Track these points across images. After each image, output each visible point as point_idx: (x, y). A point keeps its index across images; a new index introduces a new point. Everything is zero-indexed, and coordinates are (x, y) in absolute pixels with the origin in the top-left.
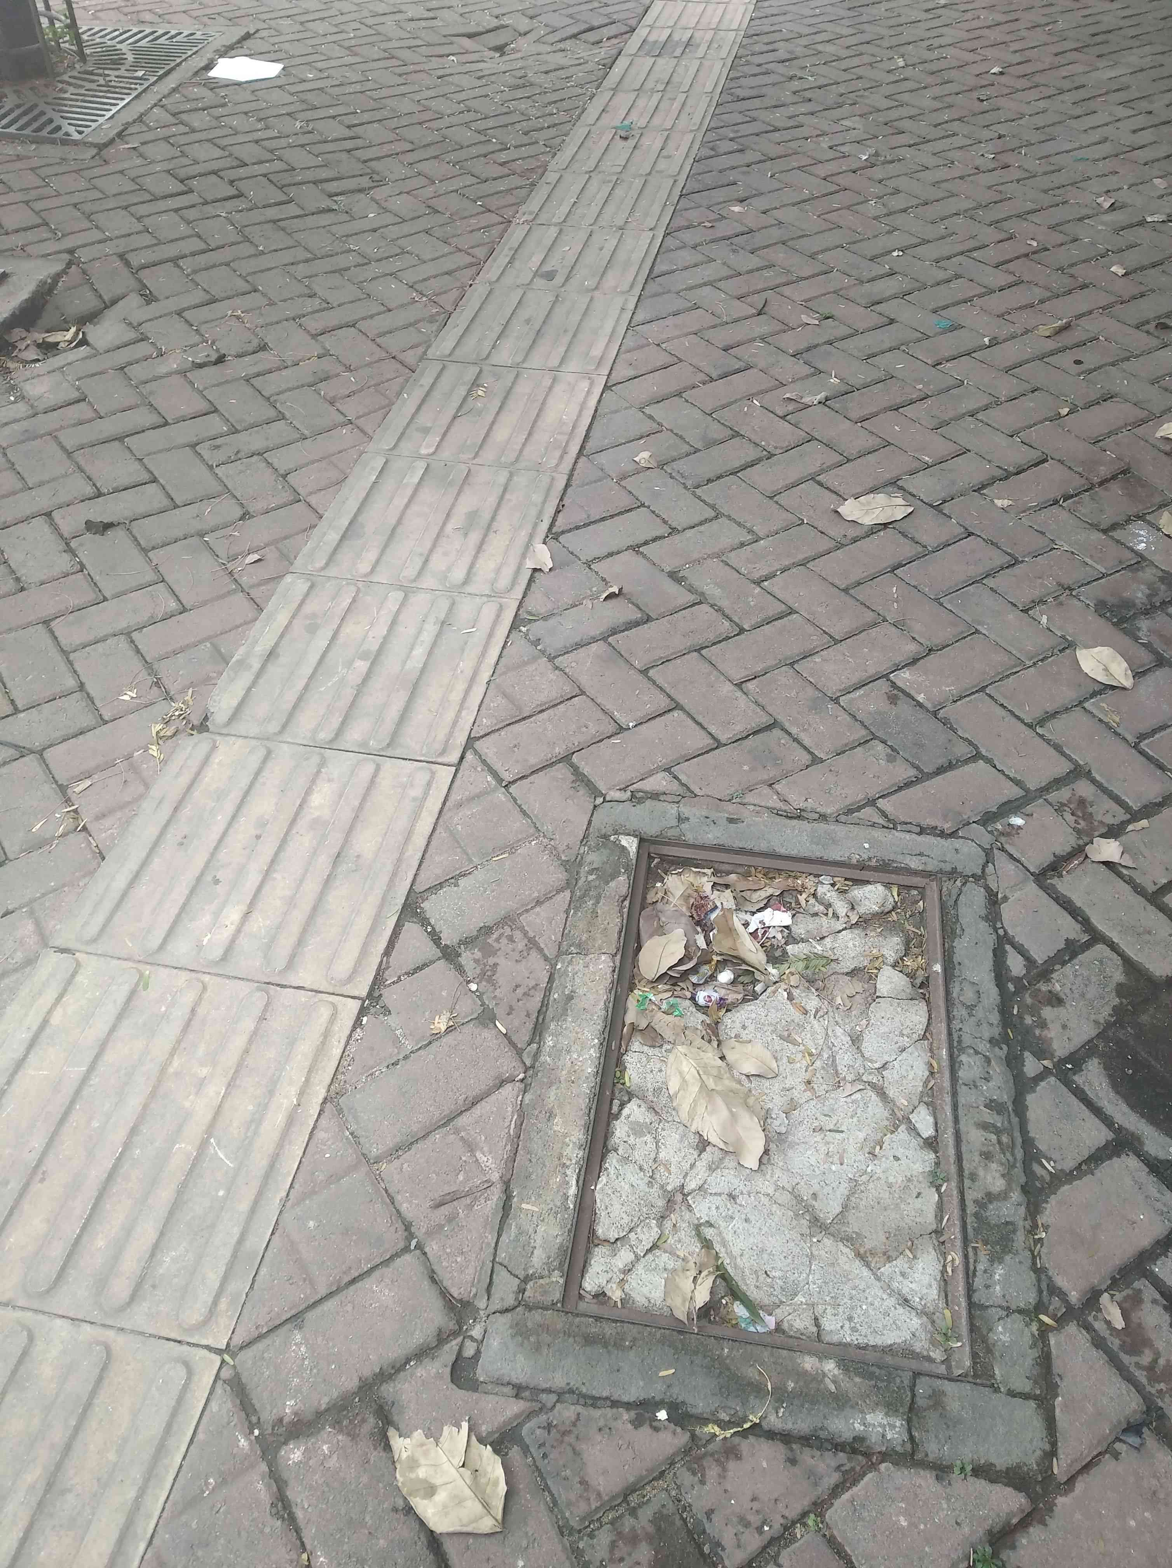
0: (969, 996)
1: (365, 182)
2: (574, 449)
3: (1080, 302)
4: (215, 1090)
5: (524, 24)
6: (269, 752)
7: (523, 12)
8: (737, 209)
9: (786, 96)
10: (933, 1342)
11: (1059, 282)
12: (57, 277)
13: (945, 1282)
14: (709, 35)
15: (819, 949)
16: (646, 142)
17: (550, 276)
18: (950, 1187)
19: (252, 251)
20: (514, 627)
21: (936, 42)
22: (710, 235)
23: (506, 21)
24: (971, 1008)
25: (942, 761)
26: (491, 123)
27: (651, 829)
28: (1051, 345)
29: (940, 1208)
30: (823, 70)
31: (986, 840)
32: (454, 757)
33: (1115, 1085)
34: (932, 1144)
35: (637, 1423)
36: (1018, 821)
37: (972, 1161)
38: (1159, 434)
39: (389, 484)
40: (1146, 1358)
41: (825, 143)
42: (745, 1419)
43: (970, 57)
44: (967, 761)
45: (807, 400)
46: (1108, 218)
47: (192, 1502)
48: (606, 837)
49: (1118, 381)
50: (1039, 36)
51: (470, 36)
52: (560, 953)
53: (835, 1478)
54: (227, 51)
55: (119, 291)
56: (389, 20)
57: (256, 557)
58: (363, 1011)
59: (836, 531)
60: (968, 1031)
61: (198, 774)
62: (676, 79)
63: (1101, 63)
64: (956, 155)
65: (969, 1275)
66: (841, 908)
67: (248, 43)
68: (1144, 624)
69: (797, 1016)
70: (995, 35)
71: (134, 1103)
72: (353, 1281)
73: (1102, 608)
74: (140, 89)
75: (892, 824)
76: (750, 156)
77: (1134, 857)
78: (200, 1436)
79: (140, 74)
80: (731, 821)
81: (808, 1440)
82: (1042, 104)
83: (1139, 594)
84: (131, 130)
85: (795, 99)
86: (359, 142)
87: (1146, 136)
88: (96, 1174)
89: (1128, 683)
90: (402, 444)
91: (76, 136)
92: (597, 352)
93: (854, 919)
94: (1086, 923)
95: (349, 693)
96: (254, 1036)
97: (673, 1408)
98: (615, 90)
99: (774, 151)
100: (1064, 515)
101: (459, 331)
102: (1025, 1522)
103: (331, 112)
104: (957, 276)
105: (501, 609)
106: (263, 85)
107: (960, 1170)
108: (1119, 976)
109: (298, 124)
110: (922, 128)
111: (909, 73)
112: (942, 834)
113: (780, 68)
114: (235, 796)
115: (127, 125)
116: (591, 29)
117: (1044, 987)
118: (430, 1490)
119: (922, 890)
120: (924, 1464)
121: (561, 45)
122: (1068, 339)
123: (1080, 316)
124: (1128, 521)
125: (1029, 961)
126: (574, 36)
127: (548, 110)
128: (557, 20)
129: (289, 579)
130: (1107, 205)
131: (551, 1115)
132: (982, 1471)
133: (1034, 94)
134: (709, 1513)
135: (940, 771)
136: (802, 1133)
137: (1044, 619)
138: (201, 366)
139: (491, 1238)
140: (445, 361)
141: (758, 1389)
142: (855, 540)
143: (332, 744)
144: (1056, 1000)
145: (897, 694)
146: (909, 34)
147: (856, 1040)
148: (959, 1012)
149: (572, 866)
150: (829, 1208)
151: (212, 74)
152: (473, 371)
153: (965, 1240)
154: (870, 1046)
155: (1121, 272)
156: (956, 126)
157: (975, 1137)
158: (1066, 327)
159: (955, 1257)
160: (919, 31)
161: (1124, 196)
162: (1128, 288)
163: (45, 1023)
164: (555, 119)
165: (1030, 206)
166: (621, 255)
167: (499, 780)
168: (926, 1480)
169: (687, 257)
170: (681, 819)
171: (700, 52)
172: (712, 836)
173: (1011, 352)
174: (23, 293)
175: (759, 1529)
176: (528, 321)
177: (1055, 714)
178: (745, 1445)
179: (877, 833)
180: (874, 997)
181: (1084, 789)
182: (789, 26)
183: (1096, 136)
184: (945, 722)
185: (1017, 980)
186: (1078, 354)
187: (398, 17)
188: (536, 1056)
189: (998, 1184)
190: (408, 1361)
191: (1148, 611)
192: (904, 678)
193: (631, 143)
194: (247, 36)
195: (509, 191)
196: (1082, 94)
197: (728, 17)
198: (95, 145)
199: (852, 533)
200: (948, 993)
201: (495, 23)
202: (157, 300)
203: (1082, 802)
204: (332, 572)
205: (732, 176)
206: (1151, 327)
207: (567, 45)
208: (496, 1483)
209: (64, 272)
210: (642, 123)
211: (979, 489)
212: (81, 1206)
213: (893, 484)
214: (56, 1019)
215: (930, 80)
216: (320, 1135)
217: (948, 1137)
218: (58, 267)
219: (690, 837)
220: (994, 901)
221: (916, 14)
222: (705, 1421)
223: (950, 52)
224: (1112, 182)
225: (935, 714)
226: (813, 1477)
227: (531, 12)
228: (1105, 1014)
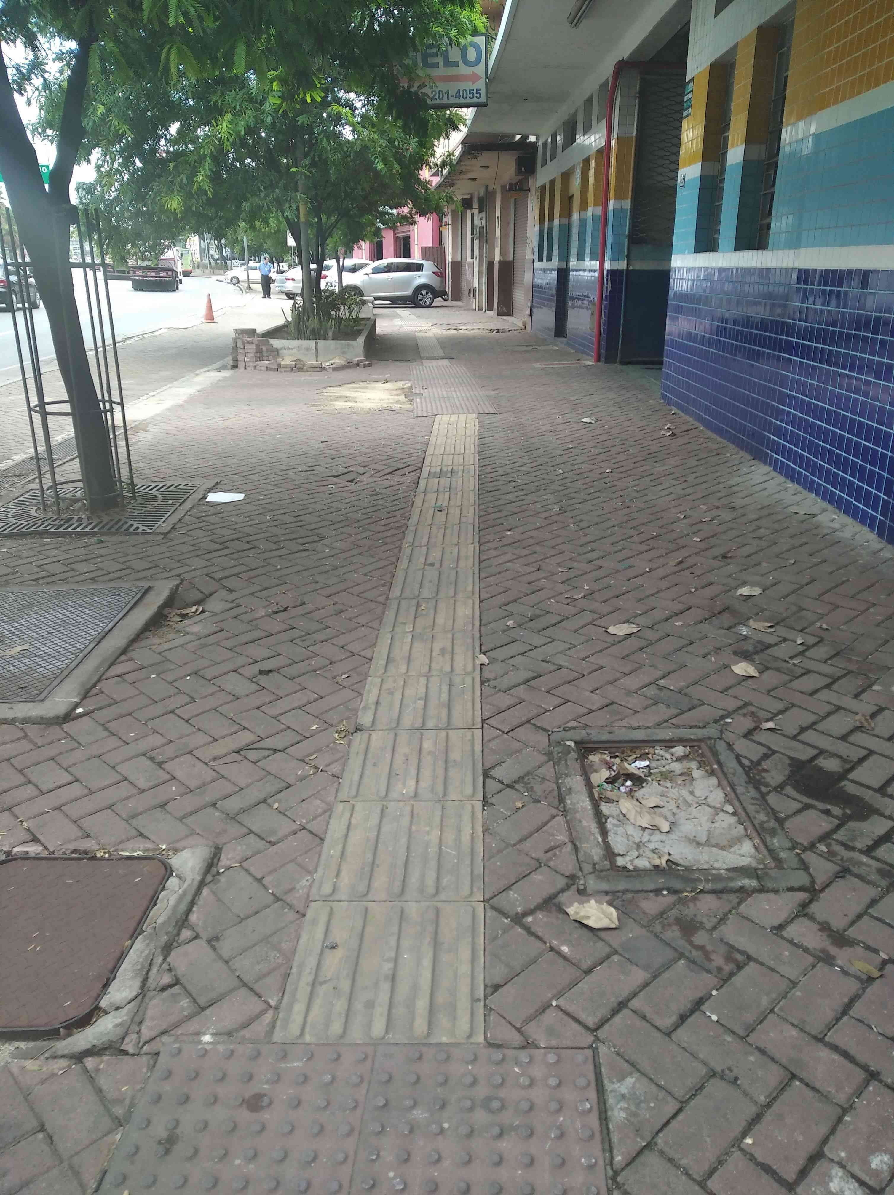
0: (731, 771)
1: (316, 538)
2: (477, 623)
3: (683, 553)
4: (436, 832)
5: (361, 470)
6: (396, 734)
7: (359, 465)
8: (509, 533)
9: (510, 489)
10: (759, 863)
11: (671, 547)
12: (177, 586)
13: (756, 848)
14: (461, 468)
15: (664, 769)
16: (451, 511)
17: (432, 565)
18: (748, 824)
19: (274, 569)
20: (482, 683)
21: (574, 462)
22: (501, 544)
23: (351, 469)
24: (734, 774)
25: (689, 706)
26: (368, 510)
27: (578, 738)
28: (677, 569)
29: (746, 829)
30: (523, 477)
31: (719, 727)
32: (480, 726)
33: (798, 792)
34: (734, 814)
35: (657, 895)
36: (729, 720)
37: (752, 814)
38: (738, 594)
39: (397, 643)
40: (839, 858)
41: (539, 505)
42: (697, 888)
43: (593, 467)
44: (700, 706)
45: (575, 597)
46: (684, 521)
47: (495, 938)
48: (559, 742)
49: (712, 577)
50: (622, 457)
51: (334, 477)
52: (557, 779)
53: (737, 900)
54: (211, 490)
55: (213, 590)
56: (290, 473)
57: (346, 675)
58: (484, 806)
59: (610, 639)
60: (735, 780)
61: (368, 744)
62: (453, 486)
63: (657, 465)
64: (604, 505)
65: (764, 843)
66: (668, 756)
67: (219, 486)
68: (756, 657)
69: (665, 789)
70: (603, 457)
71: (404, 841)
72: (524, 877)
73: (735, 653)
74: (174, 509)
75: (677, 727)
76: (505, 513)
77: (780, 726)
78: (488, 921)
79: (170, 502)
80: (610, 733)
81: (722, 891)
82: (636, 482)
83: (751, 648)
84: (177, 526)
85: (515, 489)
86: (304, 523)
87: (690, 491)
88: (400, 862)
89: (757, 675)
90: (396, 629)
91: (149, 531)
92: (470, 588)
93: (675, 759)
94: (769, 748)
95: (421, 712)
96: (442, 817)
97: (668, 889)
98: (425, 492)
99: (516, 510)
100: (707, 626)
101: (400, 587)
102: (811, 901)
103: (282, 511)
104: (624, 549)
105: (473, 679)
106: (239, 503)
107: (749, 817)
108: (788, 761)
109: (268, 518)
110: (583, 496)
111: (566, 475)
112: (700, 728)
113: (503, 478)
114: (389, 748)
115: (175, 524)
116: (399, 469)
117: (760, 768)
118: (588, 918)
119: (700, 747)
120: (768, 891)
121: (385, 477)
122: (683, 566)
123: (686, 558)
124: (735, 625)
125: (751, 761)
126: (391, 473)
127: (395, 503)
128: (378, 467)
129: (370, 679)
130: (682, 517)
131: (580, 821)
132: (791, 889)
133: (630, 479)
134: (695, 916)
135: (690, 710)
136: (682, 821)
137: (713, 659)
138: (277, 612)
139: (574, 857)
140: (400, 599)
141: (700, 880)
142: (619, 642)
143: (423, 727)
144: (766, 771)
145: (661, 688)
146: (559, 460)
147: (692, 793)
148: (730, 776)
149: (549, 755)
150: (703, 838)
151: (207, 500)
152: (414, 602)
153: (759, 834)
154: (697, 793)
155: (698, 540)
156: (598, 494)
157: (751, 808)
158: (681, 562)
159: (757, 841)
160: (564, 458)
161: (689, 512)
162: (703, 546)
163: (350, 823)
164: (400, 506)
165: (646, 520)
166: (462, 554)
167: (503, 732)
168: (771, 895)
169: (493, 553)
170: (588, 734)
171: (460, 473)
172: (605, 737)
173: (661, 572)
174: (166, 593)
175: (715, 916)
176: (431, 582)
177: (730, 688)
178: (701, 896)
179: (672, 730)
180: (693, 779)
181: (752, 709)
182: (500, 461)
183: (666, 492)
184: (686, 695)
185: (748, 767)
186: (691, 570)
187: (294, 471)
188: (565, 807)
189: (765, 819)
190: (558, 893)
191: (756, 653)
192: (662, 682)
193: (444, 513)
194: (217, 483)
195: (393, 535)
196: (652, 477)
197: (466, 459)
198: (162, 534)
199: (617, 640)
200: (723, 771)
201: (346, 470)
202: (235, 591)
203: (753, 713)
204: (388, 674)
205: (499, 521)
206: (720, 558)
207: (388, 477)
208: (612, 914)
209: (181, 584)
210: (445, 504)
211: (667, 620)
212: (400, 871)
213: (627, 621)
214: (353, 821)
215: (578, 477)
216: (486, 841)
217: (740, 810)
218: (178, 582)
219: (595, 739)
220: (730, 746)
221: (559, 452)
222: (682, 892)
223: (583, 466)
224: (681, 508)
225: (680, 693)
226: (730, 901)
227: (364, 464)
228: (787, 773)
